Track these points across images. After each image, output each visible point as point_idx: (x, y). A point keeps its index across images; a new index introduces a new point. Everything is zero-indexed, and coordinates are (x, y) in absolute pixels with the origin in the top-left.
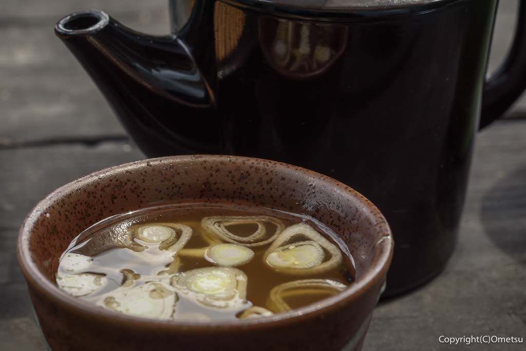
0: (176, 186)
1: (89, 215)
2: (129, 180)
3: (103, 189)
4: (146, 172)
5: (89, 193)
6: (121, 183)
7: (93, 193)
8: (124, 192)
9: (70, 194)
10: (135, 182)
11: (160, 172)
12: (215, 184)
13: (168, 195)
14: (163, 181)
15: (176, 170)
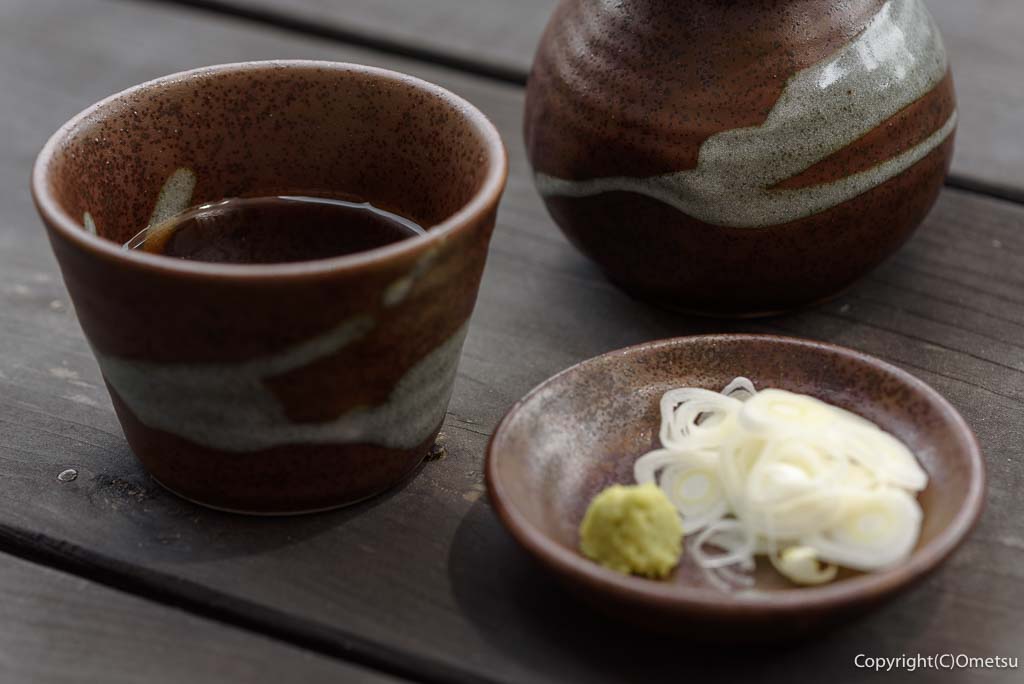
0: (373, 108)
1: (248, 110)
2: (317, 83)
3: (277, 84)
4: (342, 79)
5: (256, 82)
6: (306, 83)
7: (261, 84)
8: (307, 95)
9: (225, 76)
10: (325, 87)
11: (359, 84)
12: (415, 118)
13: (362, 116)
14: (359, 96)
15: (378, 88)
